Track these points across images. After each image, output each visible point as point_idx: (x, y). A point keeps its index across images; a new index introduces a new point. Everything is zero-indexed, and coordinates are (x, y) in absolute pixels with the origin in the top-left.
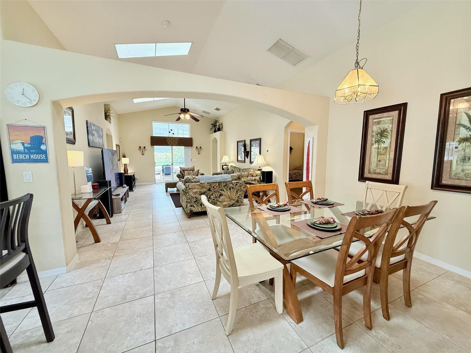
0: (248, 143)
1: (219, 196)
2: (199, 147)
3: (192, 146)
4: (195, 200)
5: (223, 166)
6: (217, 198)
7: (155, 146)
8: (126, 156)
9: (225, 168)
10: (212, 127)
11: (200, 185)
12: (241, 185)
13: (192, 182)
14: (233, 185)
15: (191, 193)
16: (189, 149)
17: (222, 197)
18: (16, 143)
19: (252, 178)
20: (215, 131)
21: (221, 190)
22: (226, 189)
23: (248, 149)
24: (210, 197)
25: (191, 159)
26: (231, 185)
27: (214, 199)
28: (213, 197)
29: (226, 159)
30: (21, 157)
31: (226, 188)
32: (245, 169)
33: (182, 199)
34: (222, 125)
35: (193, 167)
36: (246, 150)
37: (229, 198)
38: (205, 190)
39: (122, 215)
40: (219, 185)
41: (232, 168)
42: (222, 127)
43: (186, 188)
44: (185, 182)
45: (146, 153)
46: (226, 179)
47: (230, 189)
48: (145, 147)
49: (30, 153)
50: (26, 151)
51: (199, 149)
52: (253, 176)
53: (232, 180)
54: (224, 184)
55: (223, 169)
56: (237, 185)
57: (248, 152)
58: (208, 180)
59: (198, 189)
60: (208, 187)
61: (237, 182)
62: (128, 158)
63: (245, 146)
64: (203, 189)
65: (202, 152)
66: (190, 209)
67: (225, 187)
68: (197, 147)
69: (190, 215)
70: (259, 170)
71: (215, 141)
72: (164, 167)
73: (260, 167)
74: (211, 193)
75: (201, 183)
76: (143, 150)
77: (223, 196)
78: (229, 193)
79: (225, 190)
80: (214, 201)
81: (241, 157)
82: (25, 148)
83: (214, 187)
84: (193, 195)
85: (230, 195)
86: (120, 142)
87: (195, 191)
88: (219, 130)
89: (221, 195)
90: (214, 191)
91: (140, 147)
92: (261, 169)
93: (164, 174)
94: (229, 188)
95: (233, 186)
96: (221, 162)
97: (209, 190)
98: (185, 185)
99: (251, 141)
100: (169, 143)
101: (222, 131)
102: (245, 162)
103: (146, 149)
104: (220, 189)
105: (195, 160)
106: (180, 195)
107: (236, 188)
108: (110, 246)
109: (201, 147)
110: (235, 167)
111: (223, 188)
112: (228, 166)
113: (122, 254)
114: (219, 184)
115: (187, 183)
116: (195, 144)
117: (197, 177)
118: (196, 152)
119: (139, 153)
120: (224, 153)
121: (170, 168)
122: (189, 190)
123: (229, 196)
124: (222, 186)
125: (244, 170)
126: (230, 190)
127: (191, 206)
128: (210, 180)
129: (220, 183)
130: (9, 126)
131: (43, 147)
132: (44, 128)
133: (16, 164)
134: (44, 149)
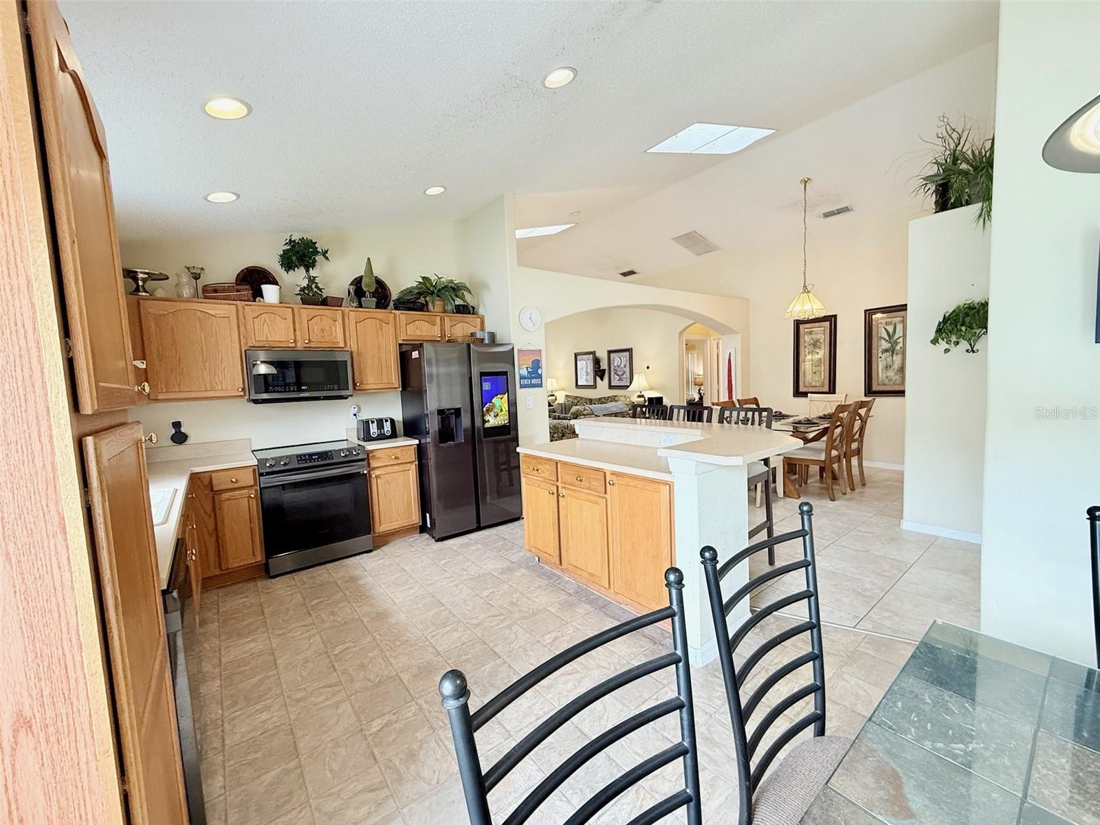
0: (603, 356)
18: (523, 368)
23: (603, 366)
30: (526, 382)
36: (598, 367)
41: (569, 399)
49: (531, 378)
50: (529, 375)
63: (595, 361)
70: (639, 396)
73: (641, 392)
81: (587, 379)
82: (528, 372)
92: (643, 395)
99: (610, 352)
102: (596, 388)
130: (518, 350)
131: (539, 371)
132: (540, 351)
133: (522, 389)
134: (540, 373)
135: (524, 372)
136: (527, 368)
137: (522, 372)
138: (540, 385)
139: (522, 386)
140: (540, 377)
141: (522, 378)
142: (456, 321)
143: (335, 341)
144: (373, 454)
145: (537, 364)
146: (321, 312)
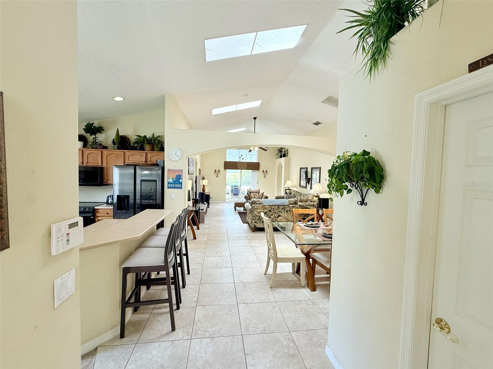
0: (309, 170)
1: (278, 217)
3: (259, 170)
4: (258, 218)
5: (286, 190)
6: (275, 217)
7: (227, 170)
8: (205, 178)
9: (288, 192)
10: (278, 152)
11: (262, 206)
13: (257, 204)
14: (290, 208)
15: (255, 213)
16: (256, 173)
17: (280, 218)
18: (170, 179)
19: (310, 204)
20: (281, 157)
21: (280, 212)
22: (284, 211)
23: (309, 176)
24: (270, 217)
25: (258, 182)
26: (288, 209)
27: (273, 219)
28: (273, 217)
29: (289, 184)
30: (171, 185)
32: (306, 194)
33: (249, 217)
34: (287, 151)
35: (259, 190)
36: (308, 177)
37: (286, 219)
38: (266, 210)
39: (204, 225)
41: (294, 193)
42: (288, 153)
43: (252, 208)
44: (252, 203)
45: (219, 175)
46: (283, 203)
47: (287, 211)
48: (219, 171)
49: (175, 184)
50: (174, 182)
51: (265, 172)
52: (312, 202)
53: (289, 204)
54: (282, 207)
55: (286, 193)
57: (310, 178)
58: (269, 203)
59: (261, 209)
60: (269, 208)
61: (294, 206)
62: (207, 180)
63: (306, 173)
64: (265, 209)
65: (268, 176)
66: (254, 225)
67: (283, 209)
68: (263, 171)
69: (254, 230)
70: (316, 197)
71: (280, 166)
72: (233, 188)
73: (317, 194)
74: (271, 213)
75: (264, 205)
76: (218, 173)
77: (281, 216)
78: (286, 215)
80: (273, 220)
81: (303, 183)
82: (173, 181)
83: (273, 209)
84: (256, 214)
86: (202, 167)
87: (258, 210)
88: (284, 156)
89: (279, 216)
90: (274, 213)
91: (215, 171)
92: (319, 196)
93: (233, 194)
96: (285, 186)
97: (270, 211)
98: (251, 206)
99: (312, 168)
100: (239, 167)
101: (287, 157)
102: (306, 188)
105: (261, 183)
106: (247, 213)
108: (202, 242)
109: (267, 171)
110: (297, 192)
111: (281, 210)
112: (291, 190)
113: (211, 247)
115: (253, 204)
116: (261, 168)
117: (261, 200)
118: (262, 175)
119: (214, 175)
120: (288, 178)
121: (238, 189)
122: (254, 210)
123: (286, 217)
125: (305, 196)
127: (255, 222)
128: (271, 203)
129: (278, 206)
130: (168, 170)
131: (181, 181)
132: (182, 170)
133: (169, 189)
134: (181, 182)
135: (171, 181)
136: (173, 179)
137: (169, 180)
138: (181, 188)
139: (169, 188)
140: (181, 183)
141: (169, 183)
142: (153, 154)
143: (98, 162)
144: (98, 210)
145: (179, 177)
146: (93, 152)
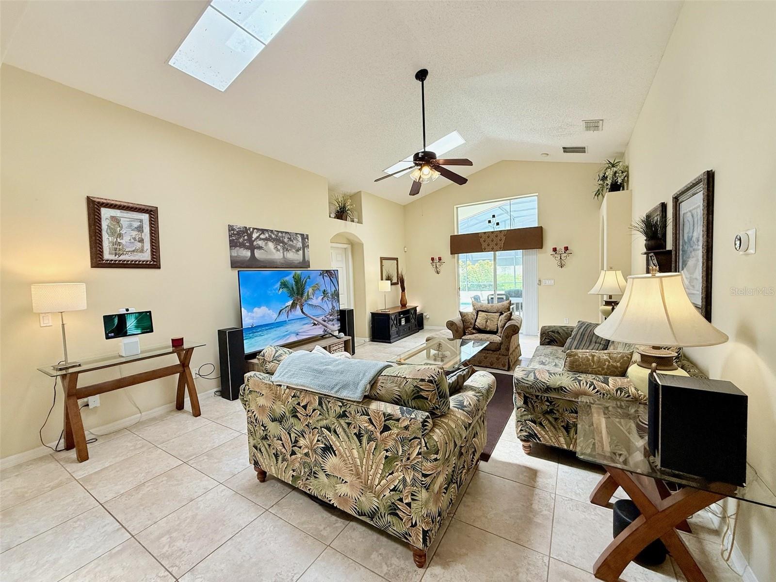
2: (560, 247)
3: (542, 248)
6: (315, 451)
7: (460, 254)
12: (407, 434)
14: (371, 422)
15: (253, 407)
16: (534, 255)
17: (333, 459)
21: (329, 429)
25: (540, 281)
26: (364, 423)
31: (345, 426)
37: (358, 475)
38: (283, 409)
40: (320, 404)
43: (245, 386)
45: (443, 268)
47: (359, 437)
48: (440, 259)
54: (338, 409)
56: (386, 428)
59: (267, 397)
60: (291, 400)
64: (278, 402)
65: (571, 262)
66: (254, 455)
67: (342, 422)
68: (555, 250)
74: (299, 427)
75: (273, 382)
76: (438, 264)
77: (335, 455)
78: (355, 452)
79: (343, 433)
80: (307, 461)
83: (304, 408)
84: (257, 414)
85: (362, 463)
86: (405, 252)
87: (262, 401)
88: (616, 187)
89: (329, 449)
90: (308, 426)
91: (433, 259)
94: (356, 431)
95: (371, 427)
99: (677, 200)
100: (484, 245)
101: (626, 187)
103: (441, 261)
104: (324, 422)
105: (548, 282)
107: (384, 441)
109: (566, 249)
114: (320, 399)
116: (550, 242)
118: (554, 262)
119: (432, 270)
122: (250, 396)
123: (356, 466)
124: (332, 412)
126: (360, 441)
127: (256, 447)
129: (323, 398)
